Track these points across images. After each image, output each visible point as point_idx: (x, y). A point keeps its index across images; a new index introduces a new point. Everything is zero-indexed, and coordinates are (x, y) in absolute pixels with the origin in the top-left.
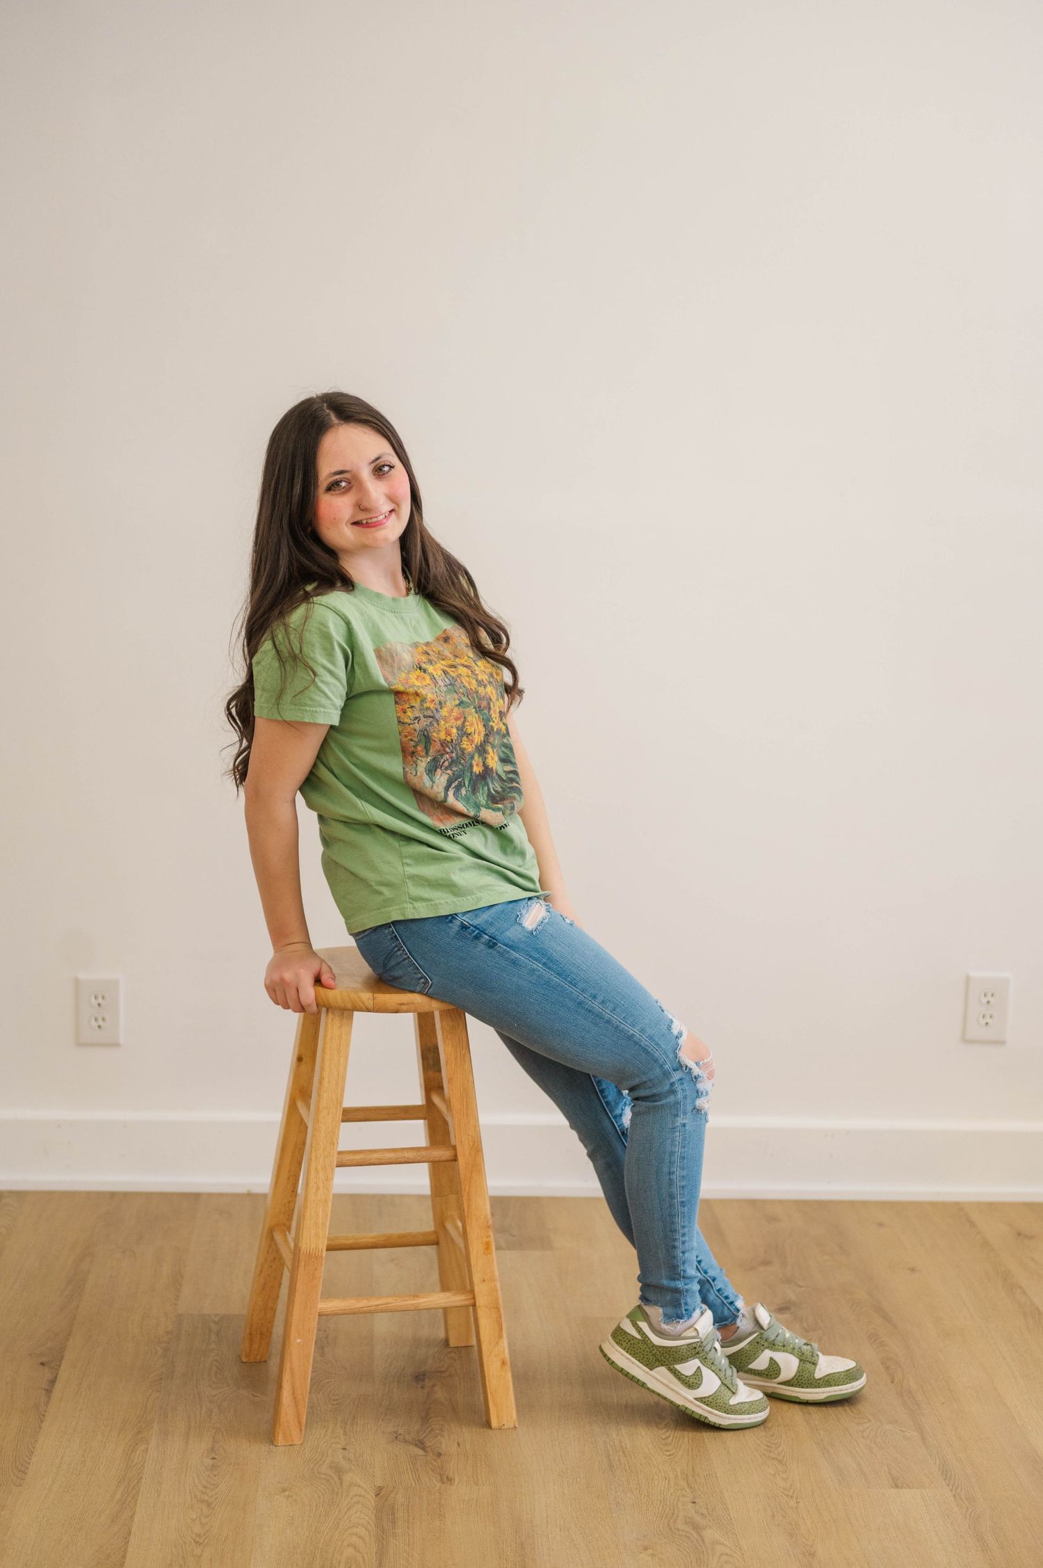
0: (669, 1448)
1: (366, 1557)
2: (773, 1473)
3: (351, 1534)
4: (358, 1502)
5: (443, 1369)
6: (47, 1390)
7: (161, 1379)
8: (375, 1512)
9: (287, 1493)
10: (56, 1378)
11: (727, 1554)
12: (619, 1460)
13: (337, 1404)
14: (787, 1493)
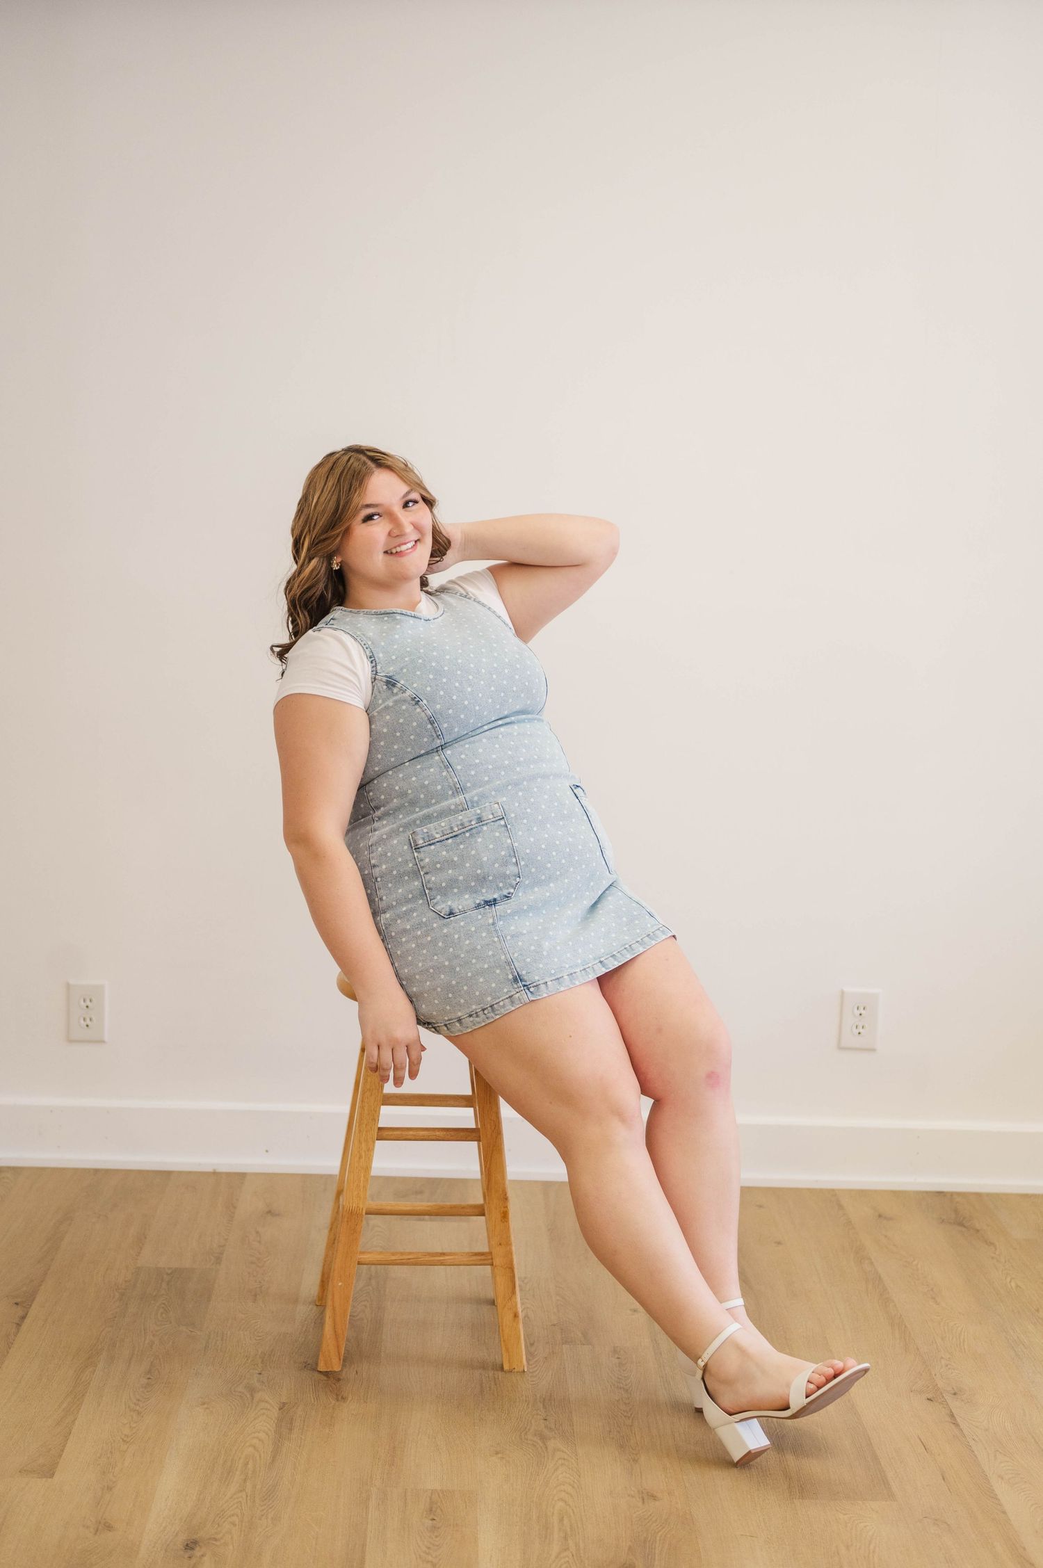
0: (534, 1379)
1: (262, 1455)
2: (617, 1399)
3: (254, 1438)
4: (263, 1414)
5: (355, 1314)
6: (18, 1324)
7: (115, 1317)
8: (276, 1421)
9: (206, 1406)
10: (27, 1314)
11: (564, 1459)
12: (490, 1388)
13: (260, 1340)
14: (625, 1414)
